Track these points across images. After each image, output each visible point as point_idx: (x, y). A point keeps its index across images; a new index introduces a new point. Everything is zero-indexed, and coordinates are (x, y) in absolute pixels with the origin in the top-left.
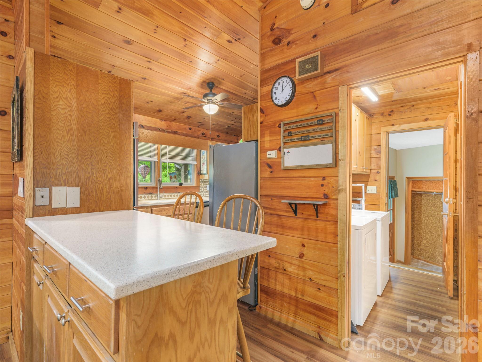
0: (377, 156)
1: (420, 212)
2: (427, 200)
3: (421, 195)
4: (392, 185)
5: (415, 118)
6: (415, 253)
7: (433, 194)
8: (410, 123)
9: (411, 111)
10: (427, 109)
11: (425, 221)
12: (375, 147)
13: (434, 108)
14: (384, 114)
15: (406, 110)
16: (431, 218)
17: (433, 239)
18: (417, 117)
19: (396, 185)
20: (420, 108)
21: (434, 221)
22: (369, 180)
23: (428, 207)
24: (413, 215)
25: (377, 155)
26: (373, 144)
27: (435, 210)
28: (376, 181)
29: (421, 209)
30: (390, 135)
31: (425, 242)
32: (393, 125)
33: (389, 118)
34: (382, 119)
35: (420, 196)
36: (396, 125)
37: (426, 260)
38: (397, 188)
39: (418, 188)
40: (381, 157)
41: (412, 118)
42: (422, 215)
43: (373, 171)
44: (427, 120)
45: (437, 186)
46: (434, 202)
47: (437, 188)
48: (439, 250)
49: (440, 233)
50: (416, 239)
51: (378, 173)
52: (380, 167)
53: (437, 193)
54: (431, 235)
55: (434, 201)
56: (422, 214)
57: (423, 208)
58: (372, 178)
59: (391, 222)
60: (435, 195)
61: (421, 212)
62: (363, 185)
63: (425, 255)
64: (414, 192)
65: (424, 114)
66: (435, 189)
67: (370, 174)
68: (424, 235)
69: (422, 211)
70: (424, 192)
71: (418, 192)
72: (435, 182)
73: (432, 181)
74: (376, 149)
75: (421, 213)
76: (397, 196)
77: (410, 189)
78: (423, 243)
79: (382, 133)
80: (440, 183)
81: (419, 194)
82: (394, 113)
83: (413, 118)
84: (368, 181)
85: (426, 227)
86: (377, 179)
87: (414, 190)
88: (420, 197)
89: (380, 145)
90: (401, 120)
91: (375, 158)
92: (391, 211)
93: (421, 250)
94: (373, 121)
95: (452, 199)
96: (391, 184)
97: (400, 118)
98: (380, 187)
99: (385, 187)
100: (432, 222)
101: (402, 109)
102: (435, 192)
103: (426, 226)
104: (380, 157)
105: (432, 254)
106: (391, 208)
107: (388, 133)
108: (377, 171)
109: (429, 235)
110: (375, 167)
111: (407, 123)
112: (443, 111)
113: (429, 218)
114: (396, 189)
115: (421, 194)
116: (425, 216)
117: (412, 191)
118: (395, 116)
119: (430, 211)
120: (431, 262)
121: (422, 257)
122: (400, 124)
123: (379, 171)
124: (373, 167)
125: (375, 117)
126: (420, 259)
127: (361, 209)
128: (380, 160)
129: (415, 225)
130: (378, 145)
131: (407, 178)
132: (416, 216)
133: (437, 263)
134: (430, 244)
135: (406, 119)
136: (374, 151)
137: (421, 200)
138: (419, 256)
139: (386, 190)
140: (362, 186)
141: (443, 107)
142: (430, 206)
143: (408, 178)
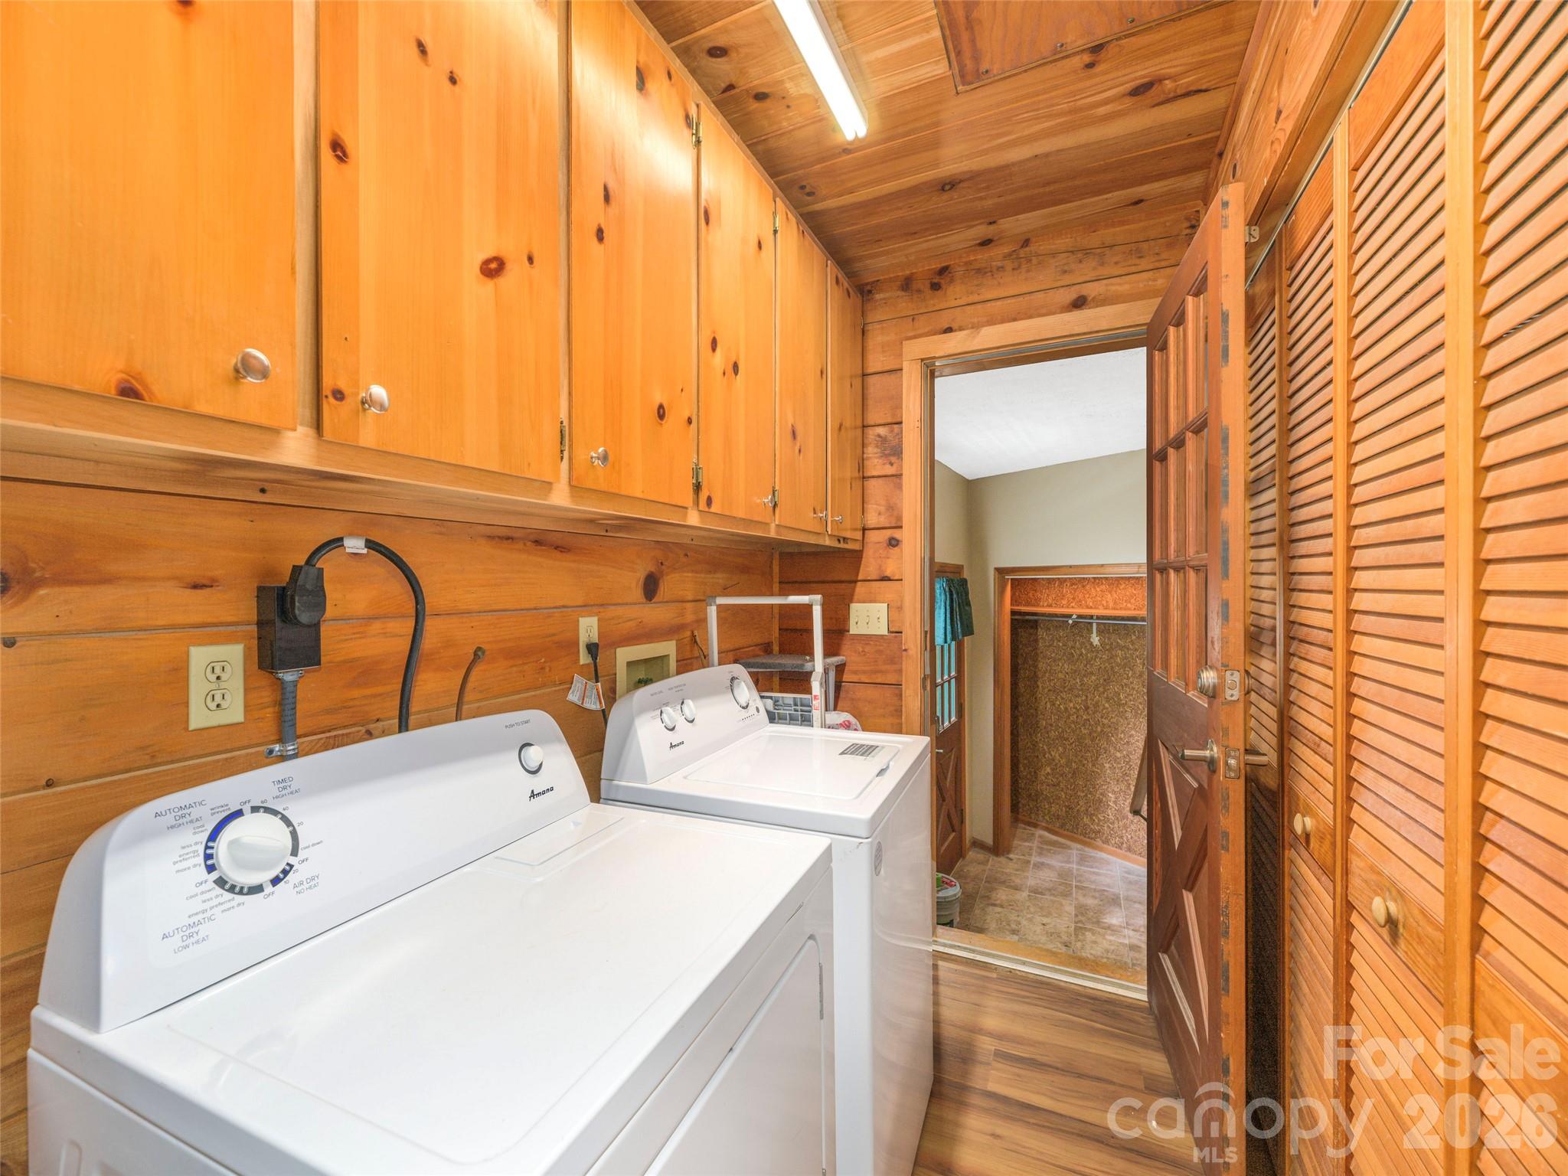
0: (890, 470)
1: (1034, 678)
2: (1052, 640)
3: (1035, 625)
4: (955, 596)
5: (1033, 296)
6: (1020, 805)
7: (1070, 622)
8: (1015, 320)
9: (1019, 267)
10: (1080, 255)
11: (1048, 705)
12: (882, 431)
13: (1107, 251)
14: (915, 286)
15: (999, 264)
16: (1064, 695)
17: (1068, 763)
18: (1041, 295)
19: (967, 594)
20: (1054, 255)
21: (1072, 705)
22: (860, 578)
23: (1055, 661)
24: (1014, 685)
25: (888, 466)
26: (873, 417)
27: (1075, 671)
28: (887, 579)
29: (1036, 667)
30: (937, 380)
31: (1048, 770)
32: (949, 330)
33: (935, 302)
34: (905, 305)
35: (1032, 627)
36: (961, 329)
37: (1050, 826)
38: (968, 604)
39: (1028, 604)
40: (905, 472)
41: (1021, 299)
42: (1038, 687)
43: (873, 537)
44: (1079, 303)
45: (1081, 596)
46: (1073, 647)
47: (1080, 601)
48: (1086, 795)
49: (1088, 741)
50: (1023, 761)
51: (893, 543)
52: (899, 518)
53: (1080, 616)
54: (1065, 748)
55: (1070, 644)
56: (1039, 683)
57: (1040, 665)
58: (869, 567)
59: (953, 719)
60: (1075, 623)
61: (1037, 677)
62: (815, 601)
63: (1049, 812)
64: (1016, 617)
65: (1067, 279)
66: (1073, 604)
67: (861, 552)
68: (1045, 747)
69: (1040, 674)
70: (1043, 615)
71: (1027, 617)
72: (1073, 582)
73: (1065, 580)
74: (883, 439)
75: (1036, 682)
76: (968, 630)
77: (1008, 606)
78: (1043, 773)
79: (906, 365)
80: (1088, 587)
81: (1030, 621)
82: (952, 281)
83: (1027, 297)
84: (856, 582)
85: (1051, 725)
86: (888, 573)
87: (1017, 608)
88: (1032, 631)
89: (901, 423)
90: (979, 306)
91: (880, 481)
92: (953, 682)
93: (1036, 795)
94: (872, 317)
95: (1237, 677)
96: (951, 592)
97: (976, 298)
98: (900, 608)
99: (918, 606)
100: (1066, 709)
101: (982, 256)
102: (1074, 616)
103: (1049, 722)
104: (899, 476)
105: (1066, 807)
106: (953, 673)
107: (931, 373)
108: (888, 533)
109: (1058, 750)
110: (883, 521)
111: (1003, 321)
112: (1144, 264)
113: (1058, 694)
114: (967, 608)
115: (1036, 621)
116: (1046, 690)
117: (1013, 613)
118: (956, 293)
119: (1060, 675)
120: (1066, 832)
121: (1041, 818)
122: (976, 327)
123: (897, 534)
124: (872, 519)
125: (878, 296)
126: (1035, 826)
127: (806, 720)
128: (900, 487)
129: (1021, 719)
130: (890, 420)
131: (997, 569)
132: (1023, 690)
133: (1082, 837)
134: (1062, 775)
135: (999, 303)
136: (877, 447)
137: (1036, 641)
138: (1033, 816)
139: (922, 620)
140: (809, 607)
141: (1145, 246)
142: (1059, 659)
143: (1001, 572)
